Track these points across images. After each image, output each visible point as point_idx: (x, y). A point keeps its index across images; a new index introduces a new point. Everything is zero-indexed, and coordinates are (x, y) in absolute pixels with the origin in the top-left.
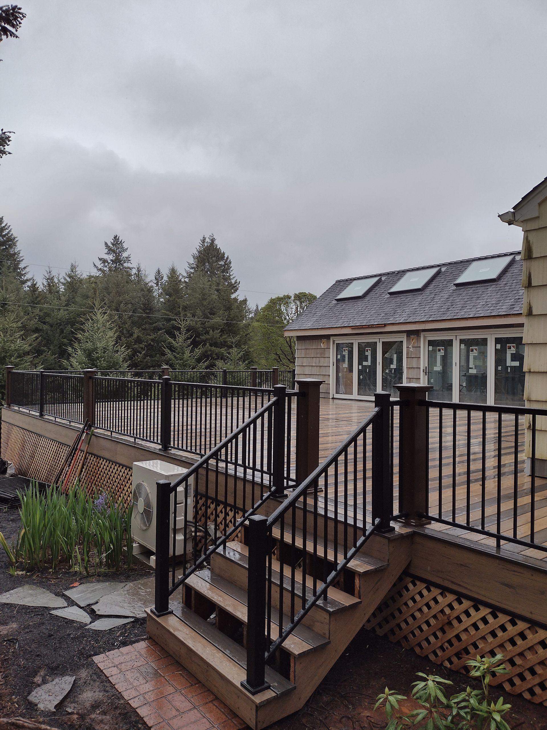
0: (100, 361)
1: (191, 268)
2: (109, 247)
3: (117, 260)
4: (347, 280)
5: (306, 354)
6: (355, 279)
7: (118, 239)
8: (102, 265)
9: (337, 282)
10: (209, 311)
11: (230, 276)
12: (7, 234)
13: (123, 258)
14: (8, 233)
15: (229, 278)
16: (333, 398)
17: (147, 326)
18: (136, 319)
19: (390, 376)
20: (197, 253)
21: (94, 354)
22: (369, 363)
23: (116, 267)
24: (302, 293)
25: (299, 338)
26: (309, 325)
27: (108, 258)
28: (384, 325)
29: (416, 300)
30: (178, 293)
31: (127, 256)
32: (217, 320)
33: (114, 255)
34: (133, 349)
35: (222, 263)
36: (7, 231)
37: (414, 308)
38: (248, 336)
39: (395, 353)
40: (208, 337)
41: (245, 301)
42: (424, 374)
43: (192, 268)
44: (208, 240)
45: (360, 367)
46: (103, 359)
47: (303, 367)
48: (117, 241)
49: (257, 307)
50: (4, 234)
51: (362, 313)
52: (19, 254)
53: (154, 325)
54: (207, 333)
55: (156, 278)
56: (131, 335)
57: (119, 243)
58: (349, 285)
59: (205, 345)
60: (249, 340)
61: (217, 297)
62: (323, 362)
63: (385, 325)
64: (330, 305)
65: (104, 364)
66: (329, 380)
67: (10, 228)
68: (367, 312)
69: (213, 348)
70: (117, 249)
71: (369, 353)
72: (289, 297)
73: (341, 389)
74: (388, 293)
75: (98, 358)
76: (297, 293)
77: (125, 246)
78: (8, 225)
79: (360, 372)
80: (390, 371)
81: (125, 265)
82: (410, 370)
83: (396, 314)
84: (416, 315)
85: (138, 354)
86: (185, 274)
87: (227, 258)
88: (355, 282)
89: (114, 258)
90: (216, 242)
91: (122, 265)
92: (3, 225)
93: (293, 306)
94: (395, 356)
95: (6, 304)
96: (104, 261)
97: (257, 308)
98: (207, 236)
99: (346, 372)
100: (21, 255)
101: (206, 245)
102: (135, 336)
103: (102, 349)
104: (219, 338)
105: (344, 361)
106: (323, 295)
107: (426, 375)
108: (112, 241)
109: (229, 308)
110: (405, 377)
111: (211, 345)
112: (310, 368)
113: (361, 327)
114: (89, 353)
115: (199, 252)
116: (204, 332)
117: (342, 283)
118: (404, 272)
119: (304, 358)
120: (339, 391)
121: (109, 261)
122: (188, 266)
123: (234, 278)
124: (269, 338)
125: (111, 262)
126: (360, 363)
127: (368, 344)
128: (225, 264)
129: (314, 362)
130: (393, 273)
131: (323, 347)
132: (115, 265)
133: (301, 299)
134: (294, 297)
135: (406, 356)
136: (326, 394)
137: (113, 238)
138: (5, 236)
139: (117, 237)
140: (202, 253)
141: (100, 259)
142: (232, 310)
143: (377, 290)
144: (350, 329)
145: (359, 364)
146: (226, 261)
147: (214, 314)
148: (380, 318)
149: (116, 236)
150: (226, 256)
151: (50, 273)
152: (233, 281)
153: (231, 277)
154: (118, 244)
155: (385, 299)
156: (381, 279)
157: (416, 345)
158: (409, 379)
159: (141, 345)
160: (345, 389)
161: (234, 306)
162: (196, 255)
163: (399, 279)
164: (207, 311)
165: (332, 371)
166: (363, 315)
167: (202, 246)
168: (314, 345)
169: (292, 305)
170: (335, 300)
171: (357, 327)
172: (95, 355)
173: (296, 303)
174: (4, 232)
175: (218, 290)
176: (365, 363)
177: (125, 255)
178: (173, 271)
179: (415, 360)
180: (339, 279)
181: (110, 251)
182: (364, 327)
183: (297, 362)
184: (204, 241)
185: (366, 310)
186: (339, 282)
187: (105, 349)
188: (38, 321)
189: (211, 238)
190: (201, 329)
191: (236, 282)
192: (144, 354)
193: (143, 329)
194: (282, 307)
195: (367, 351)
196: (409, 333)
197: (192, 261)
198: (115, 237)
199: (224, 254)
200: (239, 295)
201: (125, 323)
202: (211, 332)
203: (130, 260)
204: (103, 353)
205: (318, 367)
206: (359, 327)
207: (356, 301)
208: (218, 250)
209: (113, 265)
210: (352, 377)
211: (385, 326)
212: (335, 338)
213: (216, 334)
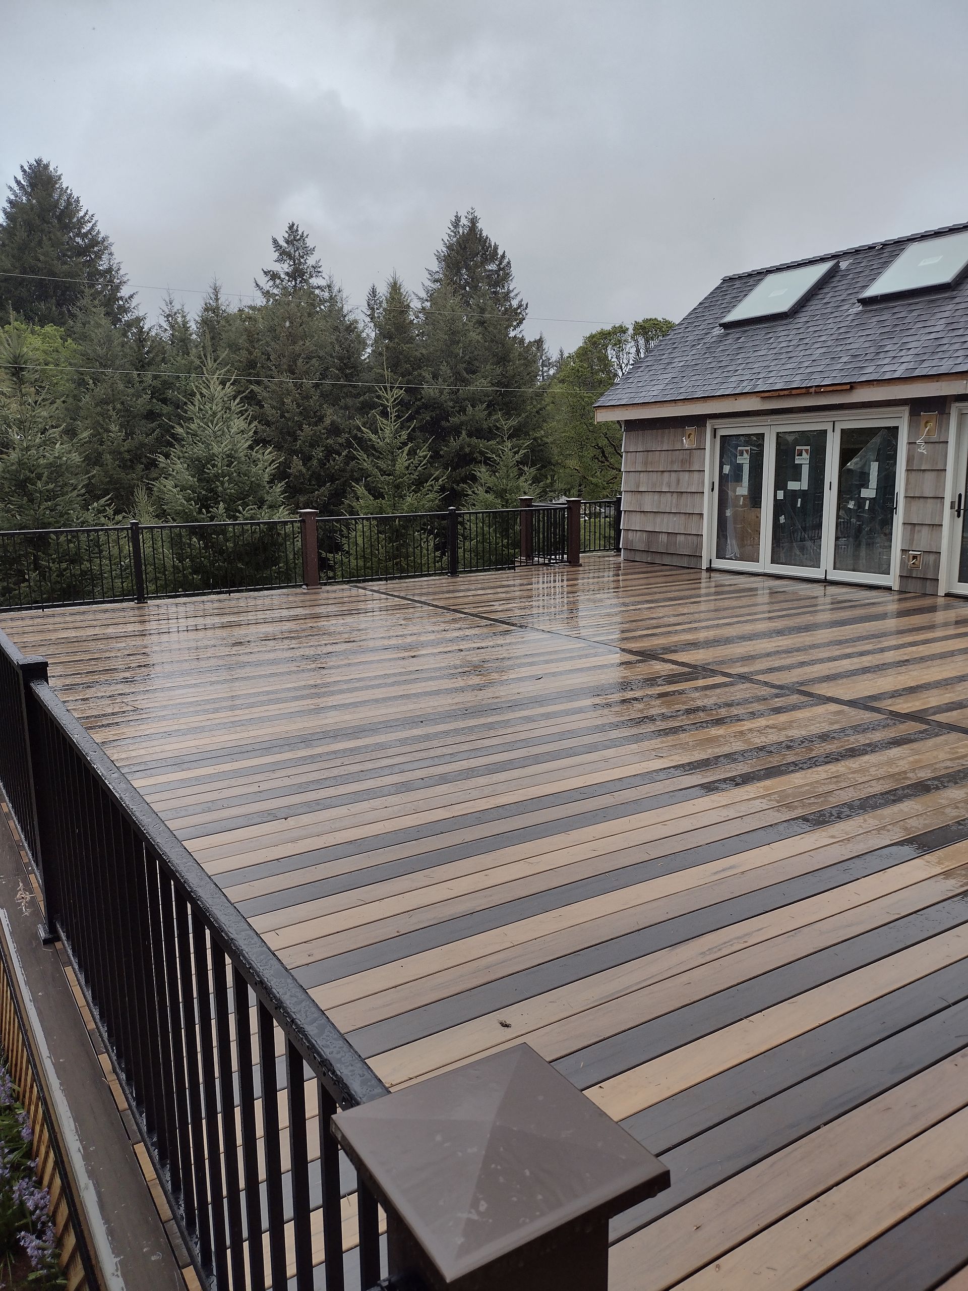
0: (222, 483)
1: (434, 281)
2: (281, 247)
3: (297, 273)
4: (750, 275)
5: (646, 463)
6: (769, 271)
7: (297, 230)
8: (271, 283)
9: (724, 281)
10: (464, 365)
11: (509, 292)
12: (89, 231)
13: (308, 267)
14: (92, 228)
15: (507, 296)
16: (710, 570)
17: (350, 401)
18: (327, 388)
19: (859, 518)
20: (444, 249)
21: (209, 469)
22: (803, 484)
23: (295, 286)
24: (651, 319)
25: (632, 425)
26: (653, 393)
27: (279, 269)
28: (848, 387)
29: (939, 315)
30: (405, 333)
31: (314, 263)
32: (481, 385)
33: (291, 263)
34: (326, 447)
35: (492, 267)
36: (90, 225)
37: (932, 336)
38: (543, 412)
39: (873, 457)
40: (463, 418)
41: (539, 343)
42: (952, 515)
43: (436, 281)
44: (464, 221)
45: (781, 495)
46: (227, 478)
47: (639, 496)
48: (295, 237)
49: (562, 355)
50: (83, 231)
51: (790, 355)
52: (119, 269)
53: (362, 399)
54: (463, 410)
55: (369, 305)
56: (321, 419)
57: (299, 239)
58: (755, 286)
59: (459, 434)
60: (544, 421)
61: (479, 337)
62: (687, 482)
63: (852, 386)
64: (708, 339)
65: (231, 489)
66: (700, 526)
67: (95, 219)
68: (802, 353)
69: (474, 440)
70: (295, 251)
71: (803, 460)
72: (622, 330)
73: (729, 547)
74: (859, 301)
75: (217, 476)
76: (640, 320)
77: (310, 243)
78: (90, 213)
79: (779, 508)
80: (860, 502)
81: (314, 281)
82: (915, 505)
83: (882, 355)
84: (940, 355)
85: (334, 455)
86: (423, 295)
87: (503, 256)
88: (771, 278)
89: (290, 270)
90: (479, 225)
91: (306, 281)
92: (81, 214)
93: (630, 348)
94: (874, 467)
95: (22, 369)
96: (274, 276)
97: (562, 357)
98: (462, 214)
99: (743, 506)
100: (121, 272)
101: (461, 232)
102: (328, 421)
103: (224, 457)
104: (486, 419)
105: (738, 478)
106: (690, 314)
107: (959, 516)
108: (286, 235)
109: (503, 359)
110: (901, 521)
111: (470, 435)
112: (656, 496)
113: (786, 392)
114: (199, 467)
115: (447, 247)
116: (457, 409)
117: (738, 284)
118: (900, 244)
119: (642, 474)
120: (725, 550)
121: (283, 276)
122: (429, 276)
123: (516, 295)
124: (582, 416)
125: (287, 278)
126: (780, 484)
127: (804, 437)
128: (500, 269)
129: (666, 482)
130: (871, 248)
131: (687, 446)
132: (293, 283)
133: (647, 333)
134: (634, 330)
135: (904, 467)
136: (693, 560)
137: (287, 229)
138: (86, 235)
139: (295, 227)
140: (453, 250)
141: (265, 273)
142: (508, 362)
143: (828, 295)
144: (758, 399)
145: (777, 488)
146: (501, 263)
147: (474, 372)
148: (839, 366)
149: (293, 225)
150: (500, 252)
151: (171, 304)
152: (515, 303)
153: (512, 295)
154: (297, 241)
155: (850, 318)
156: (837, 265)
157: (935, 438)
158: (909, 527)
159: (340, 440)
160: (742, 546)
161: (514, 355)
162: (442, 254)
163: (886, 264)
164: (461, 366)
165: (709, 505)
166: (791, 361)
167: (453, 234)
168: (665, 441)
169: (629, 346)
170: (721, 325)
171: (776, 394)
172: (211, 471)
173: (636, 341)
174: (83, 228)
175: (481, 323)
176: (792, 485)
177: (311, 261)
178: (395, 288)
179: (929, 476)
180: (730, 274)
181: (284, 254)
182: (794, 392)
183: (625, 483)
184: (456, 223)
185: (800, 348)
186: (729, 280)
187: (230, 458)
188: (152, 398)
189: (470, 217)
190: (451, 404)
191: (520, 306)
192: (346, 456)
193: (341, 408)
194: (609, 351)
195: (800, 454)
196: (918, 406)
197: (435, 266)
198: (291, 227)
199: (496, 248)
200: (528, 332)
201: (308, 397)
202: (470, 409)
203: (319, 272)
204: (227, 466)
205: (675, 495)
206: (782, 393)
207: (773, 326)
208: (483, 241)
209: (289, 283)
210: (758, 518)
211: (852, 388)
212: (717, 423)
213: (479, 412)
